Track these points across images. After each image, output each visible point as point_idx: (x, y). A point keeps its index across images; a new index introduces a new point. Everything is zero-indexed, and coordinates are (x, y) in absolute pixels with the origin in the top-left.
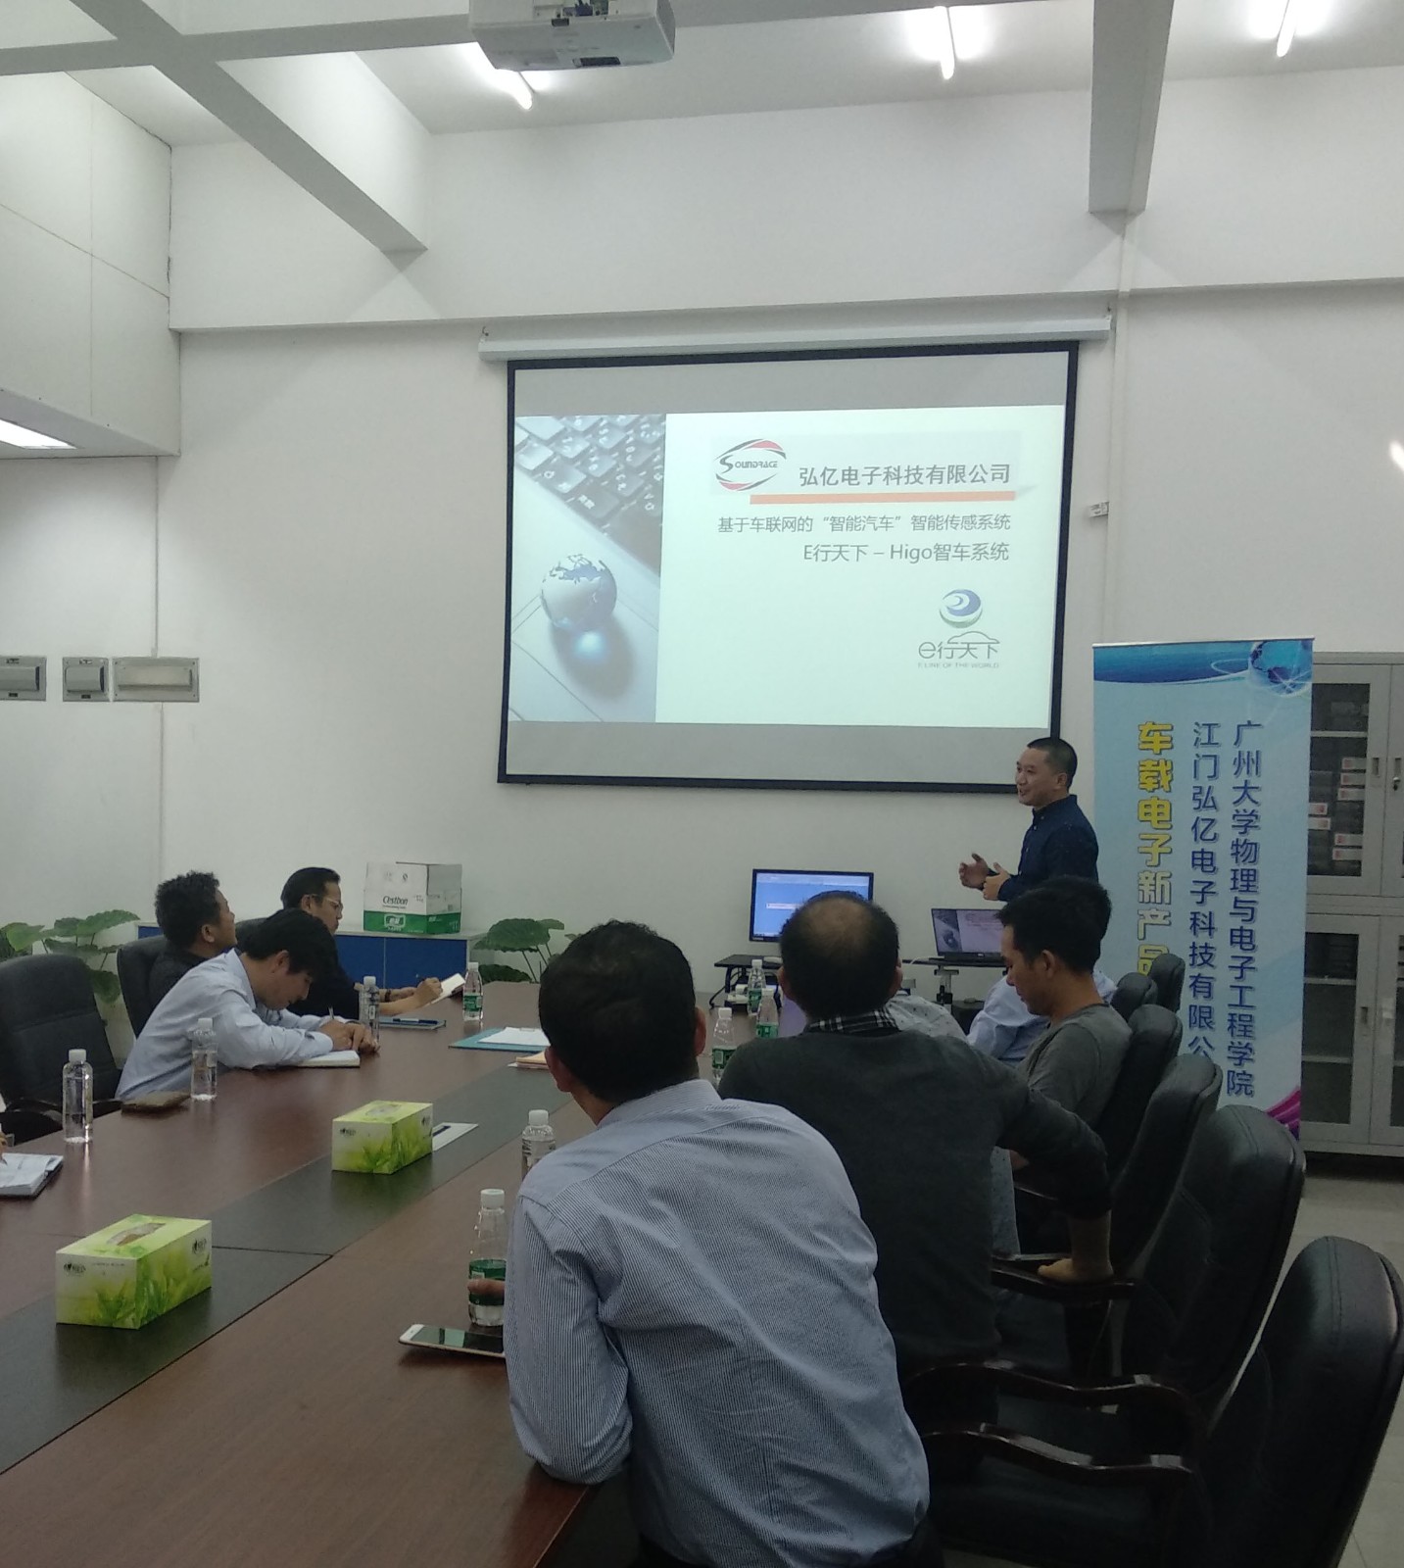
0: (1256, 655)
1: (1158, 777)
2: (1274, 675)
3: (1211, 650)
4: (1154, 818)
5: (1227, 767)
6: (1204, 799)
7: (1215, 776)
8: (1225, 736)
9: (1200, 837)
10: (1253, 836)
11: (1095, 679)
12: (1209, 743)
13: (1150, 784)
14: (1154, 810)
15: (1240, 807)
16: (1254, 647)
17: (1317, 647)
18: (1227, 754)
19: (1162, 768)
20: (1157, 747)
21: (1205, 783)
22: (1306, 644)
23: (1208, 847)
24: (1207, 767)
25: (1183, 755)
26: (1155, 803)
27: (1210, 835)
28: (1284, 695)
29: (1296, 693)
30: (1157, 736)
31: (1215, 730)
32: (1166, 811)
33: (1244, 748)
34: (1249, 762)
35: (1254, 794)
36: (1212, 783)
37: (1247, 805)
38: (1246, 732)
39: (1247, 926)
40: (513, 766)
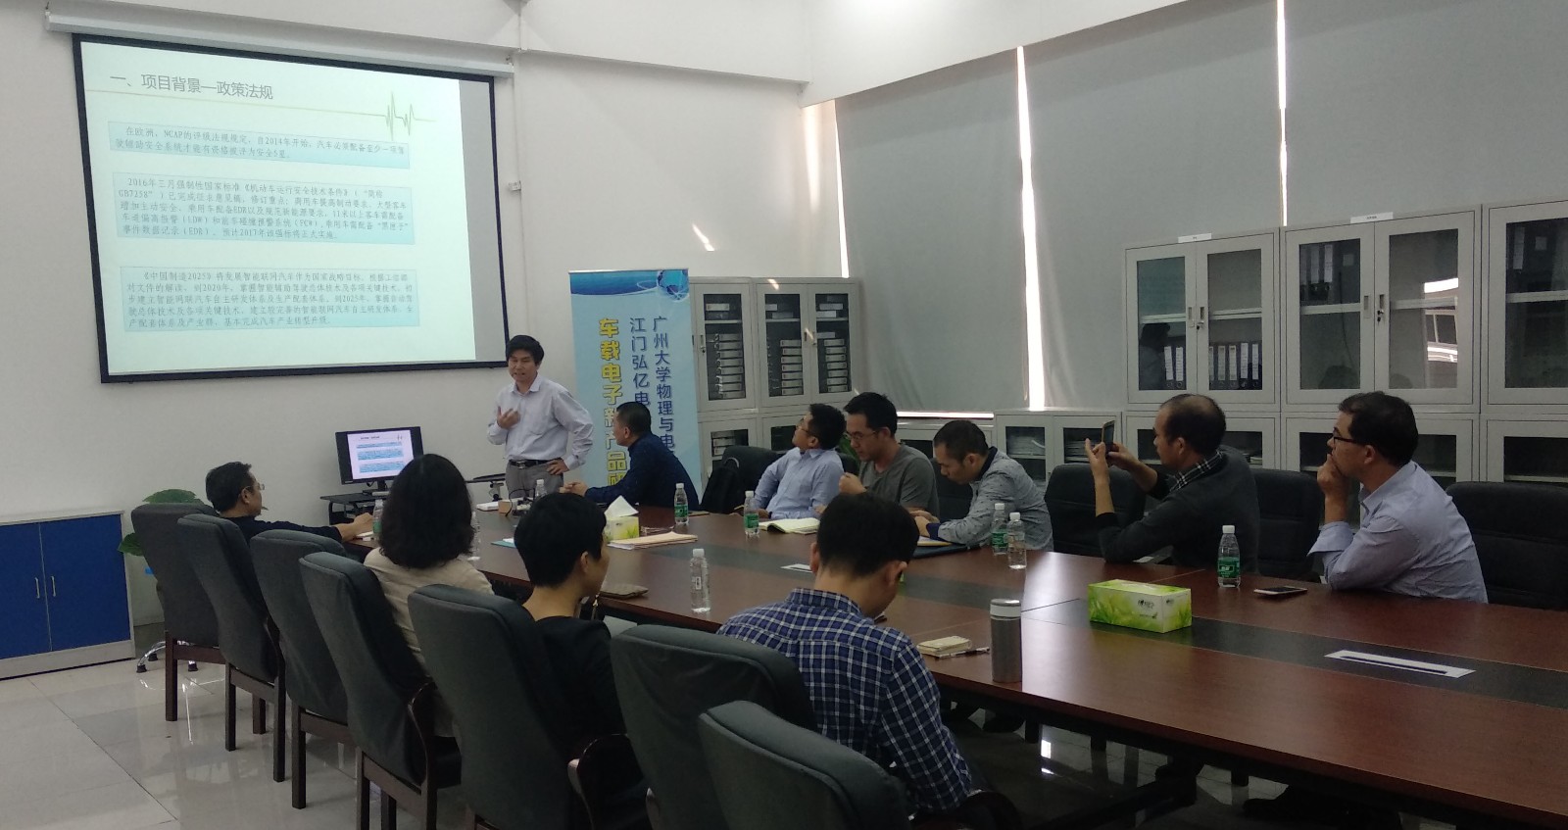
0: (660, 278)
1: (611, 352)
2: (670, 290)
3: (637, 275)
4: (611, 375)
5: (651, 343)
6: (640, 363)
7: (645, 349)
8: (648, 325)
9: (639, 385)
10: (668, 382)
11: (572, 293)
12: (640, 330)
13: (608, 354)
14: (611, 371)
15: (659, 367)
16: (658, 274)
17: (690, 274)
18: (650, 336)
19: (614, 346)
20: (610, 333)
21: (639, 353)
22: (685, 272)
23: (644, 390)
24: (639, 344)
25: (625, 338)
26: (610, 367)
27: (644, 383)
28: (677, 301)
29: (682, 300)
30: (610, 327)
31: (643, 323)
32: (617, 371)
33: (659, 332)
34: (662, 340)
35: (666, 358)
36: (643, 353)
37: (663, 365)
38: (658, 323)
39: (669, 434)
40: (112, 371)
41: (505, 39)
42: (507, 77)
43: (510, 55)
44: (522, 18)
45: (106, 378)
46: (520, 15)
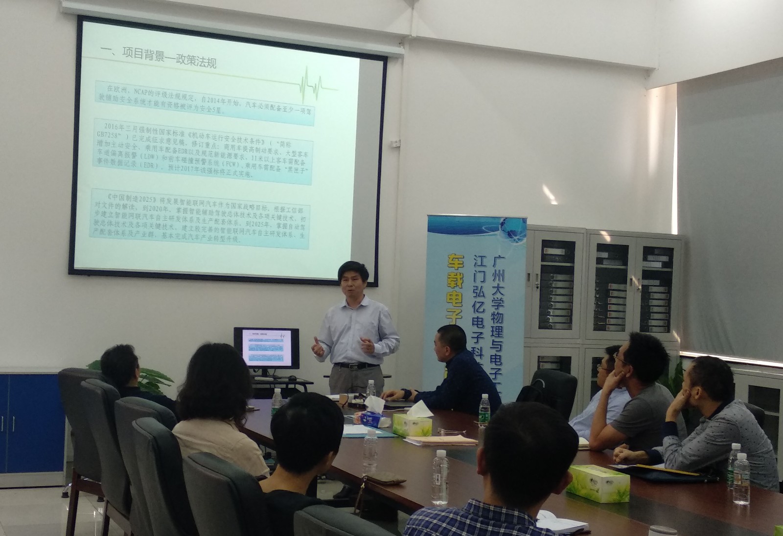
0: (502, 224)
1: (456, 281)
2: (510, 234)
3: (482, 220)
4: (454, 301)
5: (489, 277)
6: (478, 292)
7: (483, 282)
8: (489, 262)
9: (476, 311)
10: (501, 310)
11: (429, 230)
12: (482, 265)
13: (453, 285)
14: (454, 297)
15: (495, 297)
16: (502, 220)
17: (528, 222)
18: (490, 271)
19: (459, 277)
20: (456, 266)
21: (479, 284)
22: (524, 220)
23: (481, 315)
24: (480, 277)
25: (469, 270)
26: (455, 294)
27: (481, 310)
28: (515, 244)
29: (520, 243)
30: (457, 261)
31: (484, 260)
32: (460, 297)
33: (498, 268)
34: (499, 275)
35: (501, 290)
36: (483, 285)
37: (498, 296)
38: (498, 261)
39: (498, 354)
40: (78, 265)
41: (400, 27)
42: (398, 57)
43: (402, 40)
44: (415, 13)
45: (73, 271)
46: (413, 9)
